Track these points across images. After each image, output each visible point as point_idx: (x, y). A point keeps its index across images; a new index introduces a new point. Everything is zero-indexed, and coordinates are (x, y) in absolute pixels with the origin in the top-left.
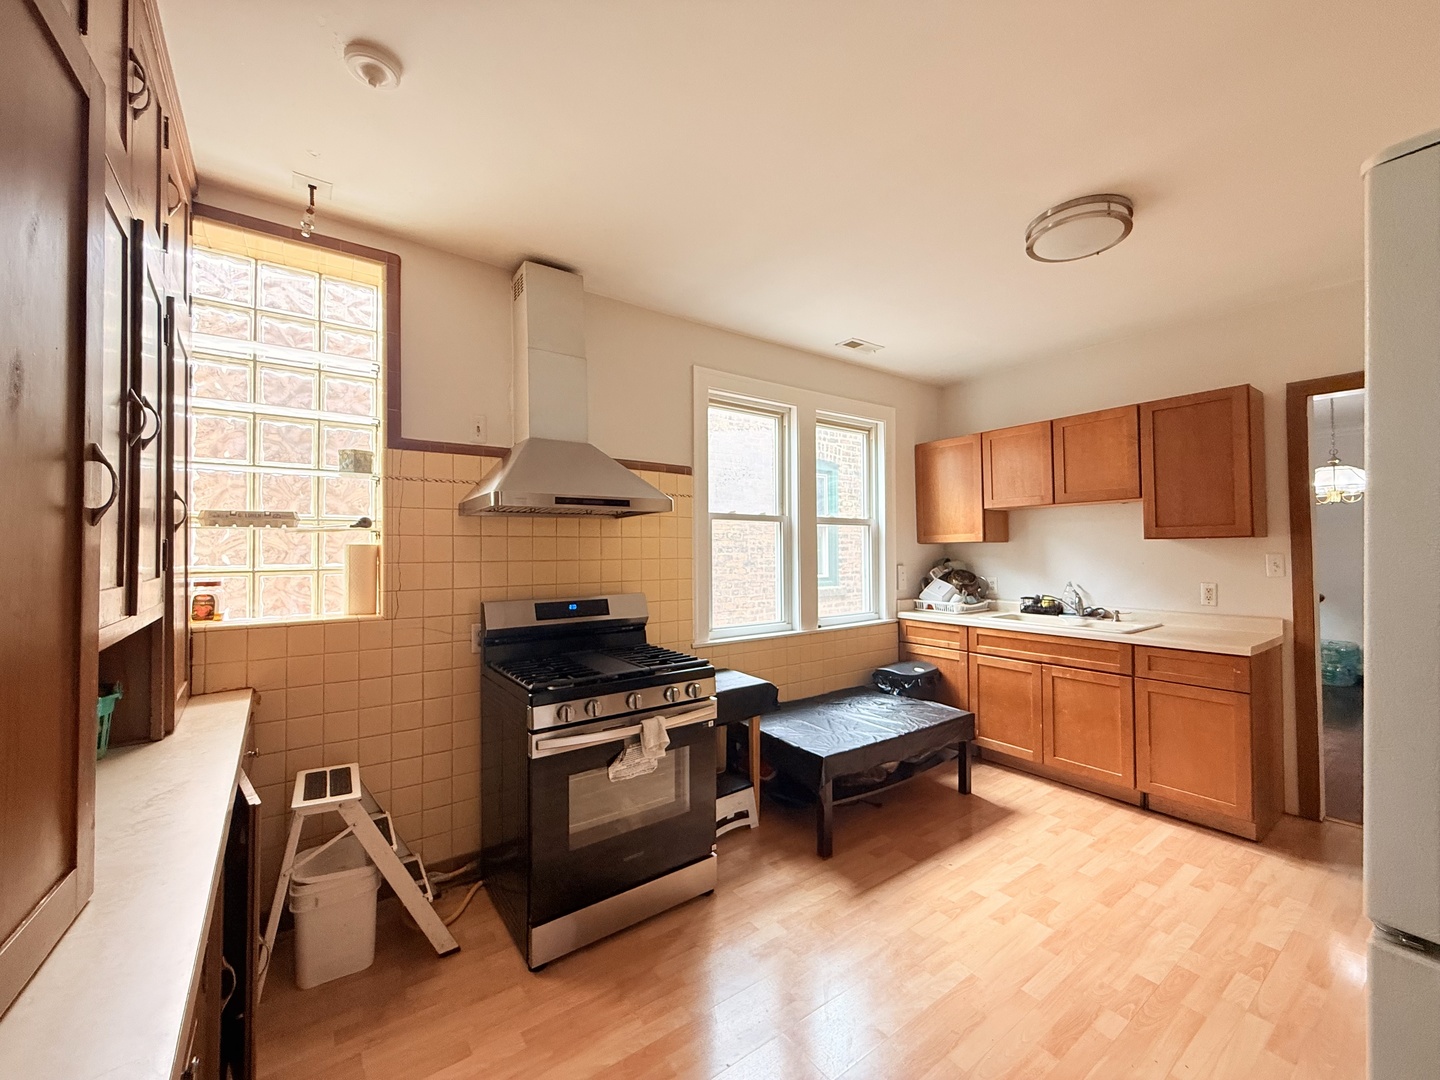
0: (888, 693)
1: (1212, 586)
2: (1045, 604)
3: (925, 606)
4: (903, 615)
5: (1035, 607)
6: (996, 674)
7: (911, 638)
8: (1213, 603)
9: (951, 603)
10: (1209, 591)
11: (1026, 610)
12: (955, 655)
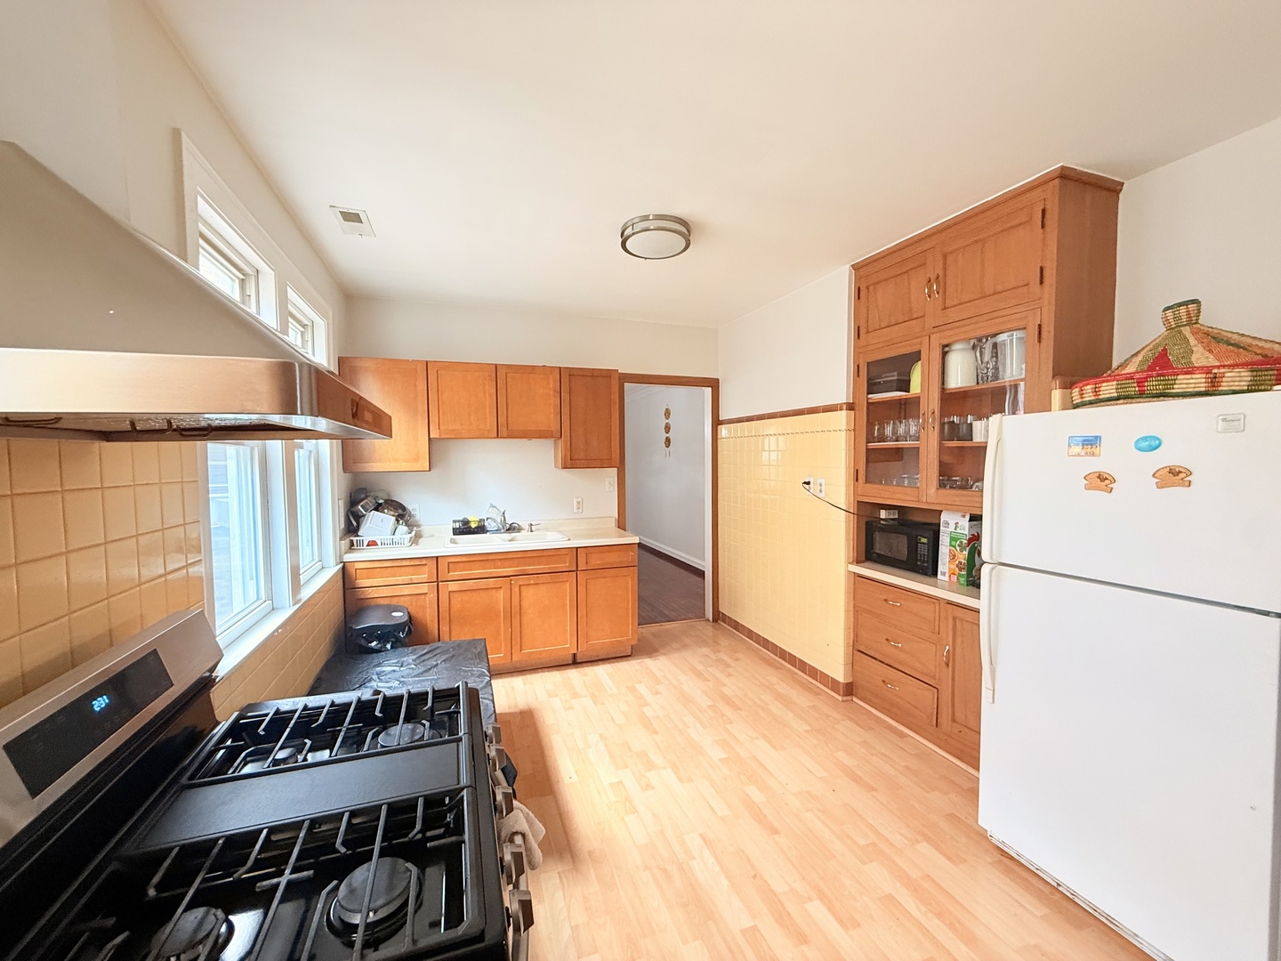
0: (378, 651)
1: (580, 500)
2: (473, 525)
3: (365, 544)
4: (348, 557)
5: (464, 529)
6: (466, 597)
7: (362, 582)
8: (580, 511)
9: (397, 537)
10: (578, 503)
11: (457, 532)
12: (424, 589)
